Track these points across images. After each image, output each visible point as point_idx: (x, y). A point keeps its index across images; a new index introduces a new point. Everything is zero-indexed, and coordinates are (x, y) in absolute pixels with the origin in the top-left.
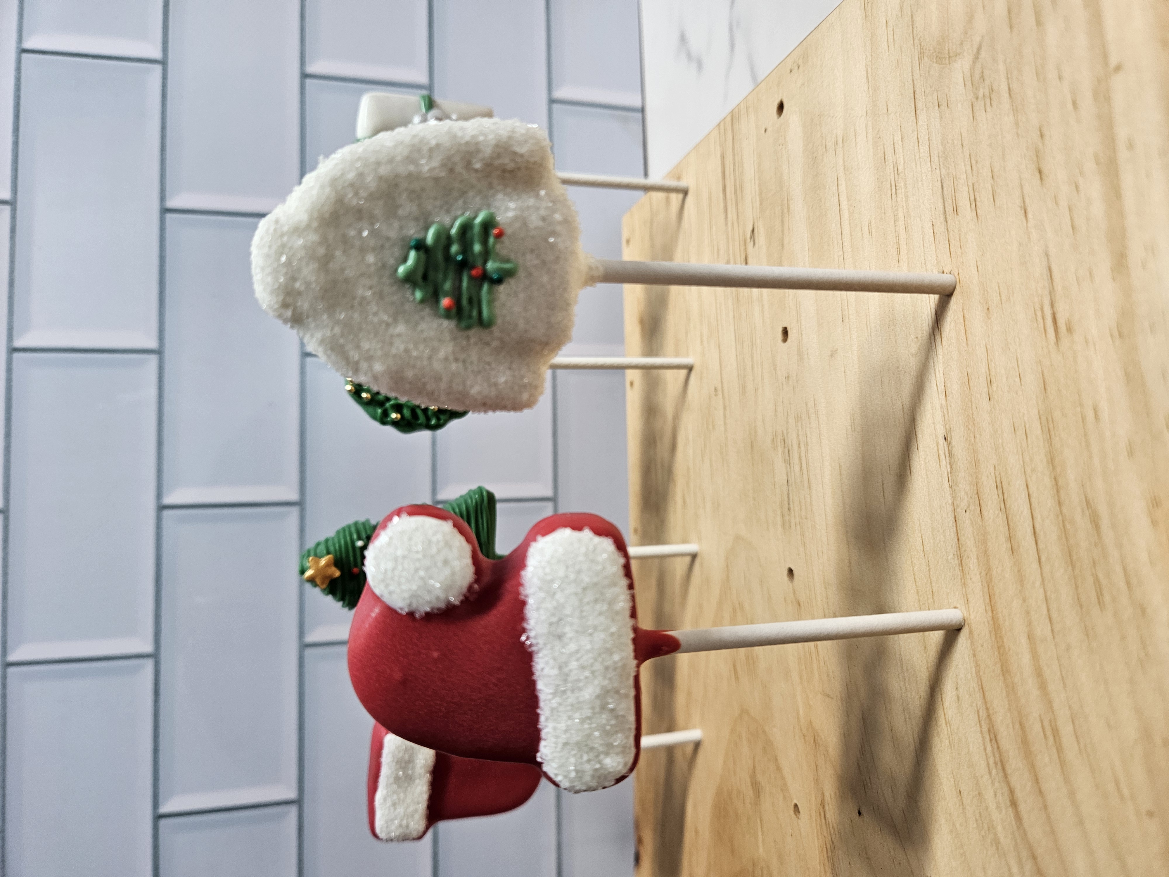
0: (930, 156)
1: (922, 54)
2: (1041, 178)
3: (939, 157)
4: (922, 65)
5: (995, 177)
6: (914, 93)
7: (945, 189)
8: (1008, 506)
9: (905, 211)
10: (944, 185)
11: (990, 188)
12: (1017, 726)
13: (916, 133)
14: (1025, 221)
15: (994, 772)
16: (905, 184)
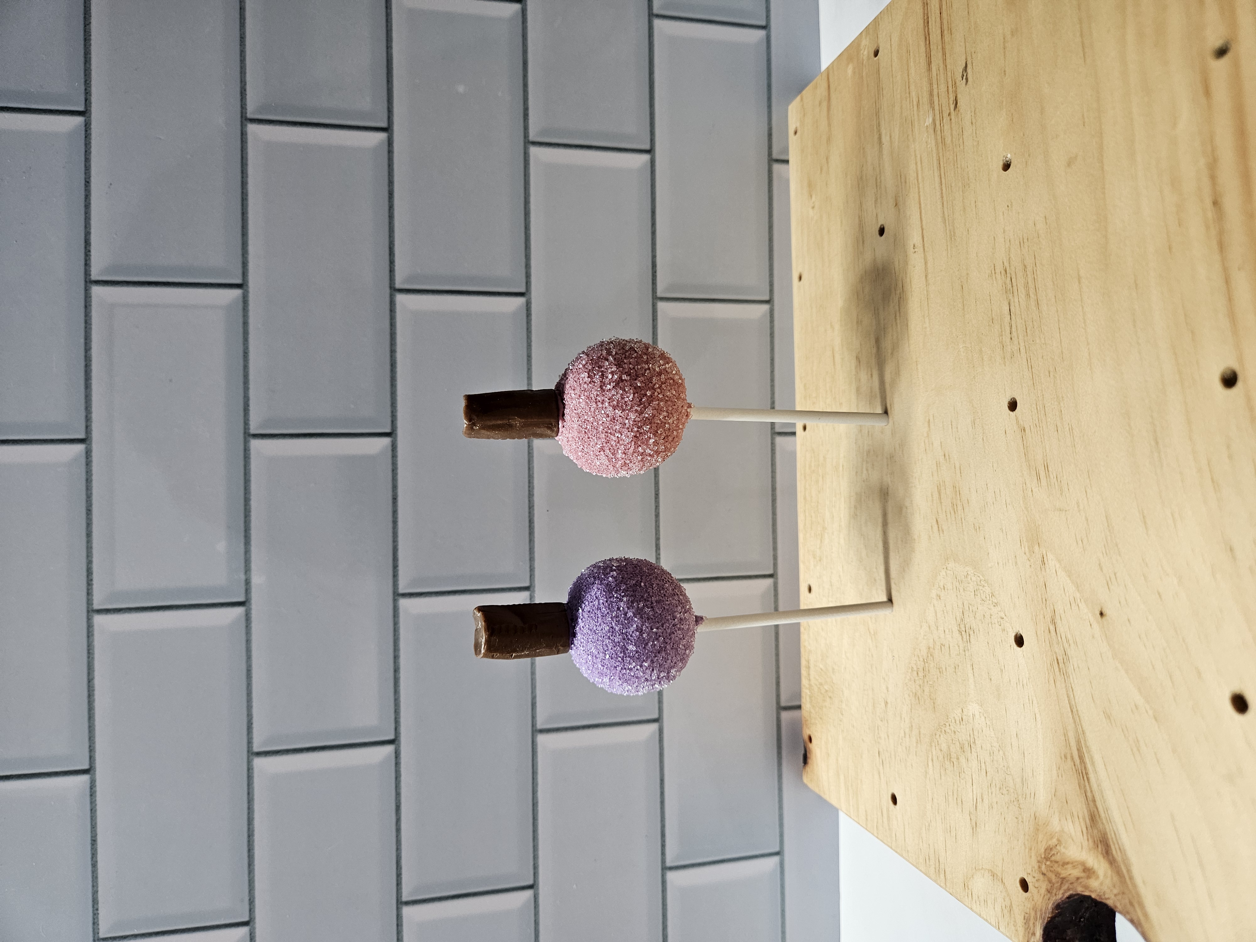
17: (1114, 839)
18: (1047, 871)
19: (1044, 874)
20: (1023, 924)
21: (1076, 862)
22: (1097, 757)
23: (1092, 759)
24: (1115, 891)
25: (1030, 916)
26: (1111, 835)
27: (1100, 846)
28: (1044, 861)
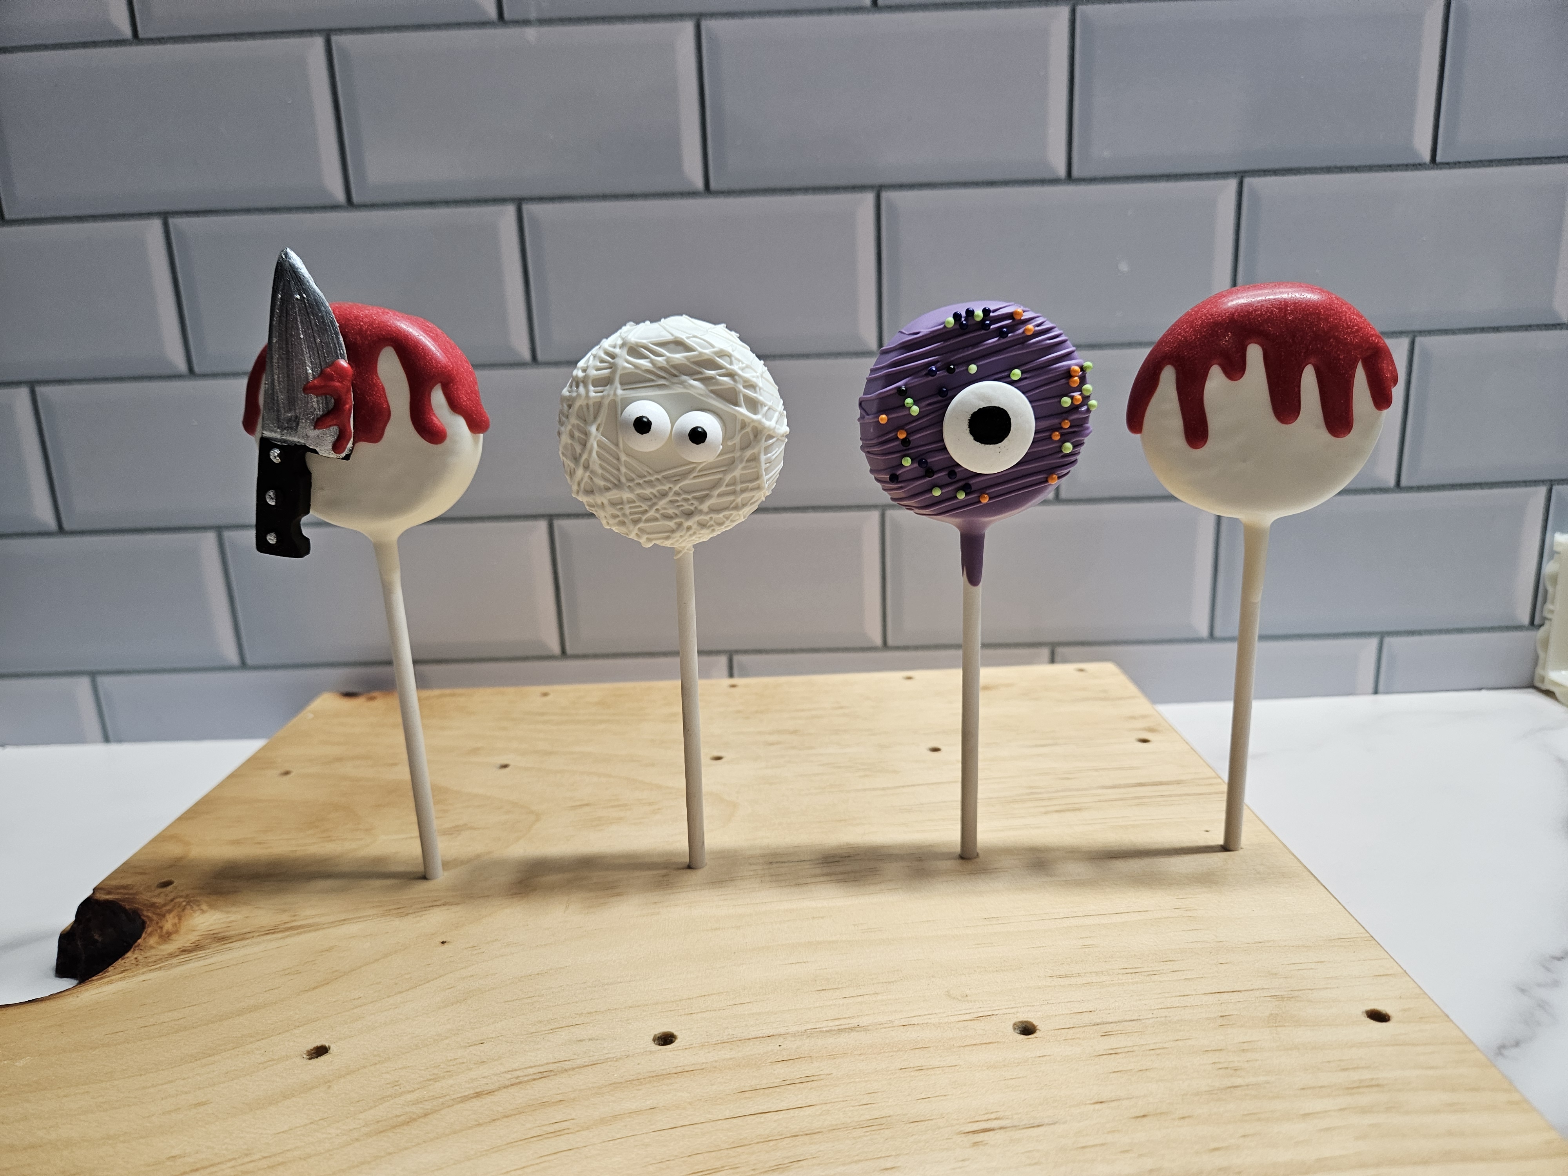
0: (1168, 1008)
1: (1281, 998)
2: (1138, 1117)
3: (1166, 1017)
4: (1269, 999)
5: (1140, 1073)
6: (1239, 991)
7: (1130, 1023)
8: (789, 1087)
9: (1107, 983)
10: (1134, 1022)
11: (1129, 1068)
12: (560, 1097)
13: (1193, 993)
14: (1092, 1102)
15: (509, 1076)
16: (1137, 983)
17: (196, 956)
18: (175, 903)
19: (172, 900)
20: (123, 884)
21: (180, 926)
22: (289, 941)
23: (287, 937)
24: (140, 958)
25: (129, 889)
26: (202, 954)
27: (193, 945)
28: (187, 900)
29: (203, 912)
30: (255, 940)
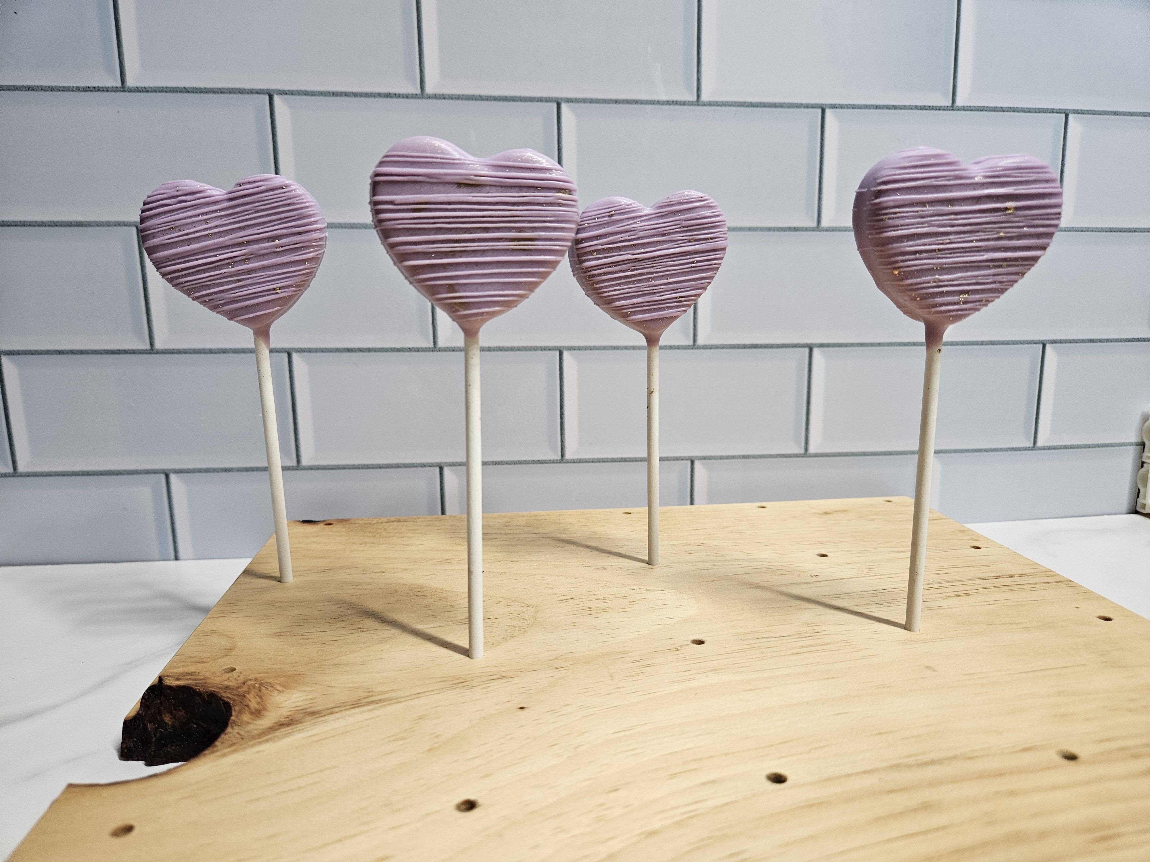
17: (297, 729)
18: (248, 685)
19: (244, 683)
20: (186, 672)
21: (264, 704)
22: (376, 713)
23: (374, 709)
24: (242, 732)
25: (196, 676)
26: (301, 726)
27: (287, 719)
28: (258, 683)
29: (280, 692)
30: (344, 713)
